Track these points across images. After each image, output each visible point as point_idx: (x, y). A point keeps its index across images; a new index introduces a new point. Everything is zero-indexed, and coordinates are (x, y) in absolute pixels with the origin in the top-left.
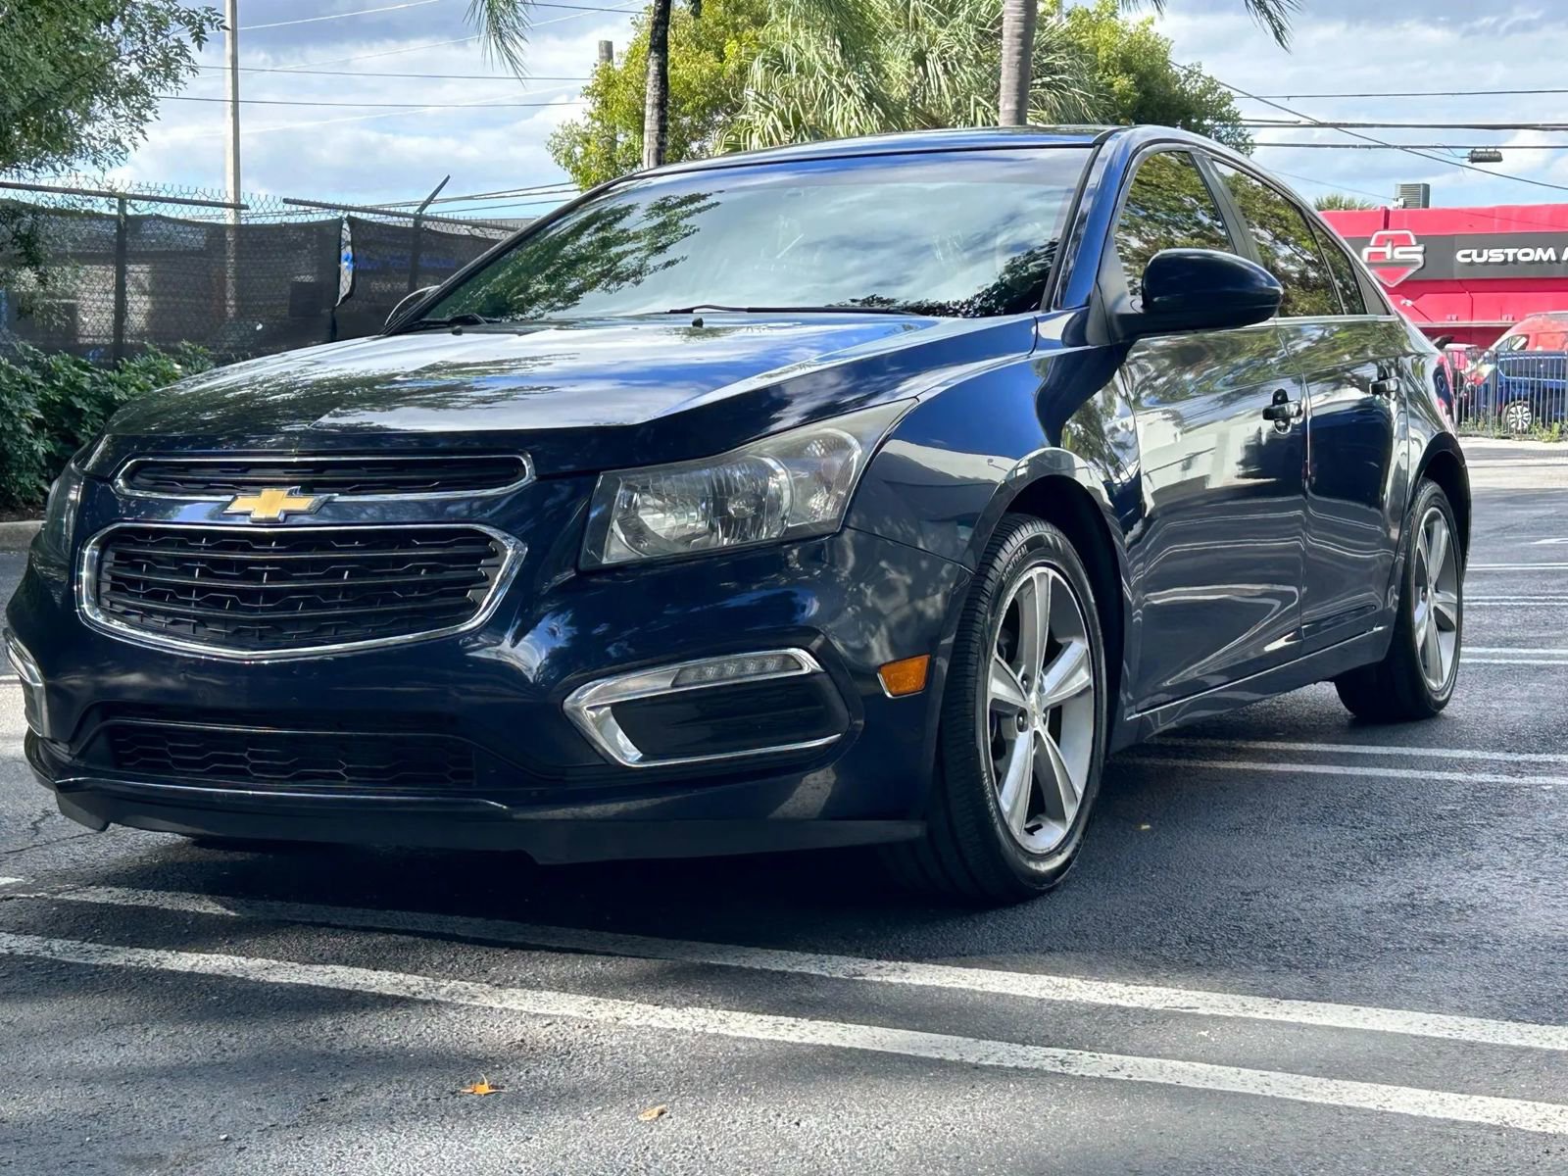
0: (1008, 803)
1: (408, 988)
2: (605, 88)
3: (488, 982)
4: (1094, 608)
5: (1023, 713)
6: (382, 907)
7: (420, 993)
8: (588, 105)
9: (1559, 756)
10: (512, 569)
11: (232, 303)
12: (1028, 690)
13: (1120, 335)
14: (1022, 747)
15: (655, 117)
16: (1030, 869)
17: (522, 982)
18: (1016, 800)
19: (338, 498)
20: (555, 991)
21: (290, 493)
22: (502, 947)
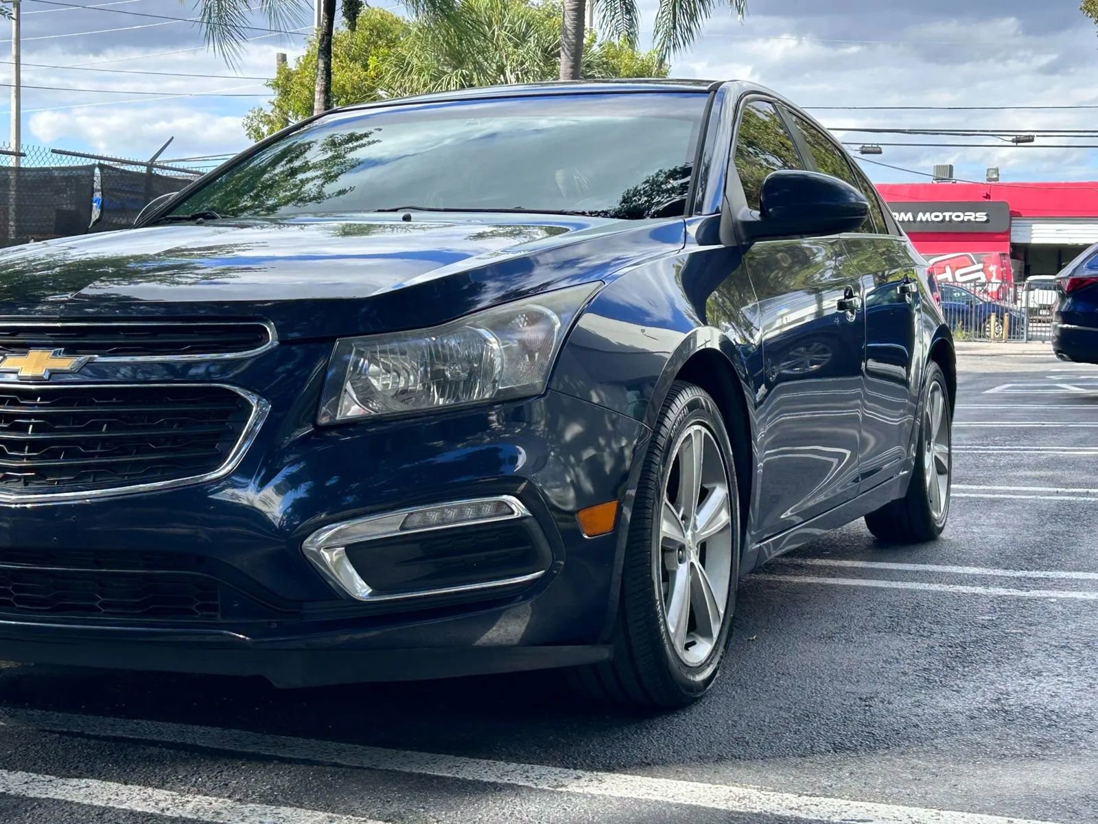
0: (673, 626)
1: (157, 804)
2: (285, 84)
3: (229, 797)
4: (732, 459)
5: (682, 548)
6: (131, 716)
7: (168, 809)
8: (273, 95)
9: (1048, 573)
10: (256, 424)
11: (11, 223)
12: (687, 529)
13: (744, 237)
14: (682, 575)
15: (322, 100)
16: (690, 680)
17: (261, 796)
18: (679, 622)
19: (98, 359)
20: (291, 806)
21: (55, 354)
22: (241, 759)
